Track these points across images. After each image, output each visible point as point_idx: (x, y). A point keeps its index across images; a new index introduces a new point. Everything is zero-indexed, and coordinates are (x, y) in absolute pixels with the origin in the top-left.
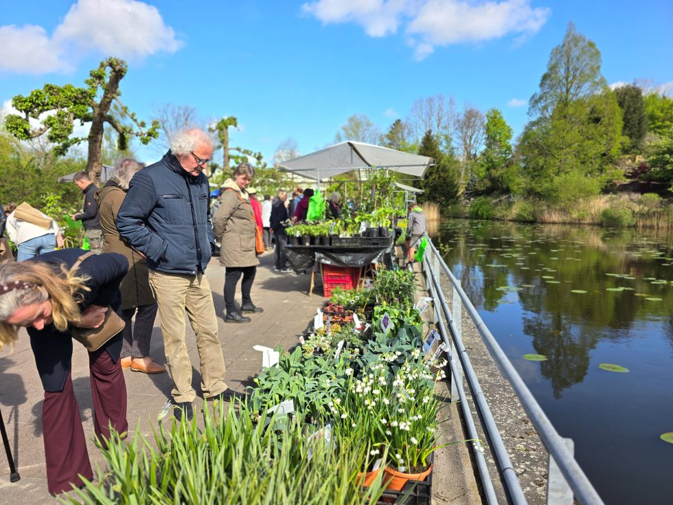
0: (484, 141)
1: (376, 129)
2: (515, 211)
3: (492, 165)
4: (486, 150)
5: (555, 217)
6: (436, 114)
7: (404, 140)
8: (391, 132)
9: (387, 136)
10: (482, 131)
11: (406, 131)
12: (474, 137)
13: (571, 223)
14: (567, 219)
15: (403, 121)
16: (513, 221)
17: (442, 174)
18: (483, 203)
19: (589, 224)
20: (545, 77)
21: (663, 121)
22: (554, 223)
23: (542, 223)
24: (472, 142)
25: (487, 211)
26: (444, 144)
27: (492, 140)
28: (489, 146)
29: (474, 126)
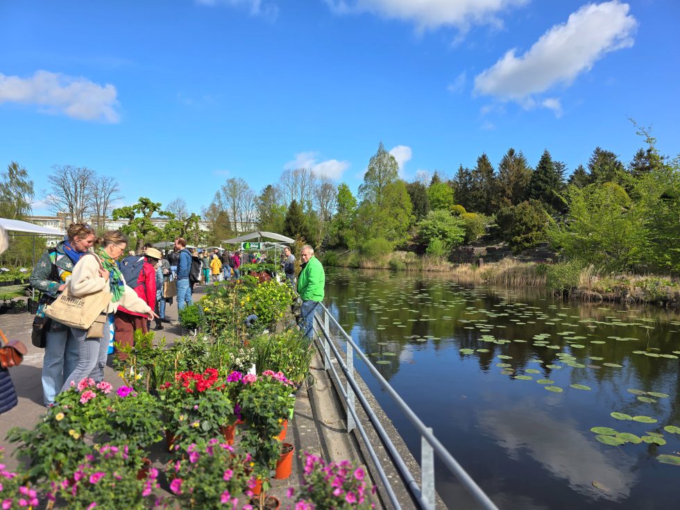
0: (336, 207)
1: (251, 191)
2: (349, 260)
3: (342, 226)
4: (338, 214)
5: (369, 265)
6: (300, 183)
7: (274, 201)
8: (264, 195)
9: (260, 198)
10: (334, 200)
11: (277, 194)
12: (329, 203)
13: (377, 269)
14: (375, 266)
15: (274, 186)
16: (348, 267)
17: (304, 233)
18: (331, 255)
19: (386, 269)
20: (367, 175)
21: (444, 203)
22: (369, 268)
23: (364, 268)
24: (328, 208)
25: (334, 261)
26: (307, 208)
27: (342, 207)
28: (340, 211)
29: (329, 195)
